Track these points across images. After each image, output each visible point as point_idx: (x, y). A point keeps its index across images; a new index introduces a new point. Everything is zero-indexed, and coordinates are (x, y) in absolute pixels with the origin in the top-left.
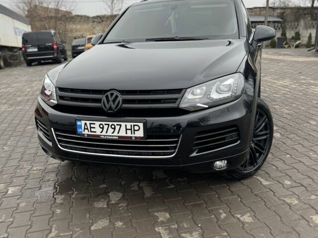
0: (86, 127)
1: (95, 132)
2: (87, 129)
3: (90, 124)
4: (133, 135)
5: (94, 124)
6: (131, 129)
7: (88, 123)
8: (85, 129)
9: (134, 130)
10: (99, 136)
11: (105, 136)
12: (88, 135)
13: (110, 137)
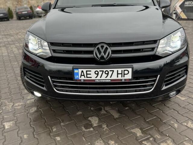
0: (83, 74)
1: (91, 77)
2: (84, 75)
3: (87, 71)
4: (123, 78)
5: (91, 71)
6: (122, 74)
7: (85, 70)
8: (81, 75)
9: (124, 74)
10: (94, 80)
11: (99, 80)
12: (84, 80)
13: (103, 81)
